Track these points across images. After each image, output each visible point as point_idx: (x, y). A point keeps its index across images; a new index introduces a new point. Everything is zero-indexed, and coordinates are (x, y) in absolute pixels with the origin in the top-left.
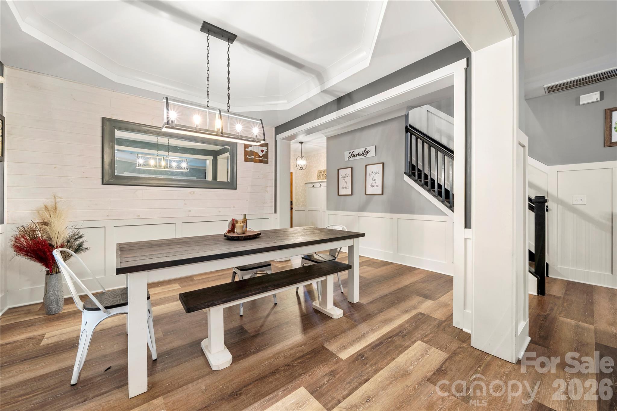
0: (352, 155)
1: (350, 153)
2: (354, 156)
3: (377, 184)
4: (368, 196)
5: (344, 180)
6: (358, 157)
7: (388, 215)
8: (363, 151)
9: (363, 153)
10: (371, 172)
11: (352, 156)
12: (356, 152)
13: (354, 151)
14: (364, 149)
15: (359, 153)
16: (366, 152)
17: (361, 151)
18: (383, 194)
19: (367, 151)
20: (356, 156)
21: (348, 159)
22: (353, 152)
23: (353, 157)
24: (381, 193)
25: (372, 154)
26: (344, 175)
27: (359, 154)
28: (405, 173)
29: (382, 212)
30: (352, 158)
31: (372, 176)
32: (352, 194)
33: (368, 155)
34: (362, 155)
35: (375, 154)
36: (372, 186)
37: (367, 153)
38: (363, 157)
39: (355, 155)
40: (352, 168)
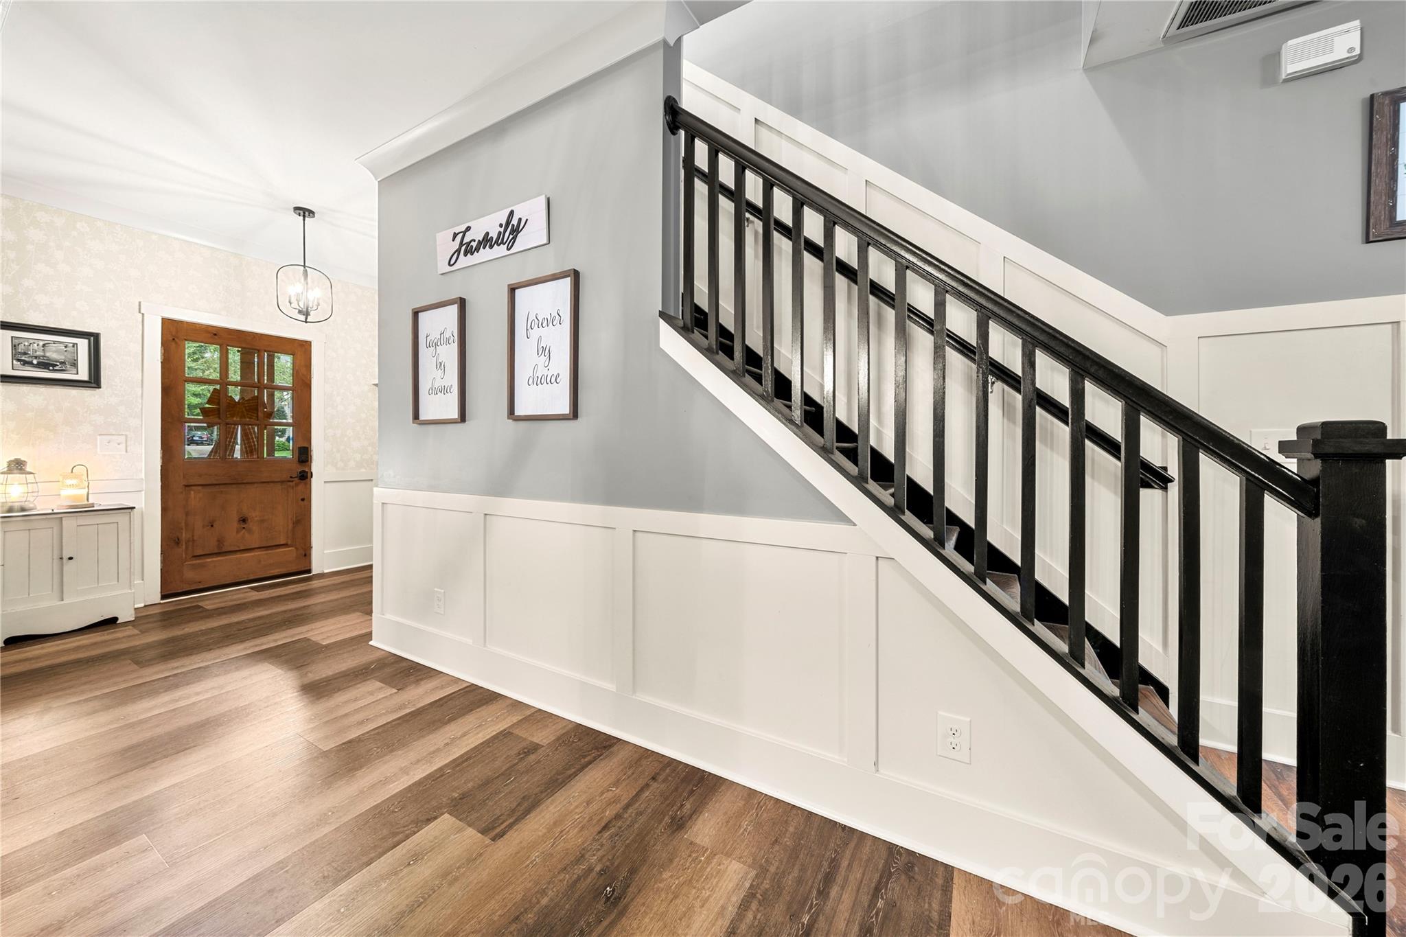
0: (461, 244)
1: (455, 235)
2: (470, 251)
3: (553, 371)
4: (522, 424)
5: (436, 355)
6: (485, 254)
7: (595, 512)
8: (501, 225)
9: (500, 233)
10: (532, 317)
11: (463, 248)
12: (476, 235)
13: (468, 229)
14: (502, 217)
15: (487, 234)
16: (513, 229)
17: (491, 224)
18: (575, 414)
19: (515, 222)
20: (477, 249)
21: (449, 264)
22: (464, 233)
23: (465, 255)
24: (565, 409)
25: (532, 236)
26: (435, 336)
27: (487, 241)
28: (663, 315)
29: (574, 499)
30: (464, 261)
31: (534, 334)
32: (463, 417)
33: (522, 242)
34: (496, 242)
35: (545, 232)
36: (536, 380)
37: (516, 231)
38: (501, 250)
39: (474, 244)
40: (462, 303)
